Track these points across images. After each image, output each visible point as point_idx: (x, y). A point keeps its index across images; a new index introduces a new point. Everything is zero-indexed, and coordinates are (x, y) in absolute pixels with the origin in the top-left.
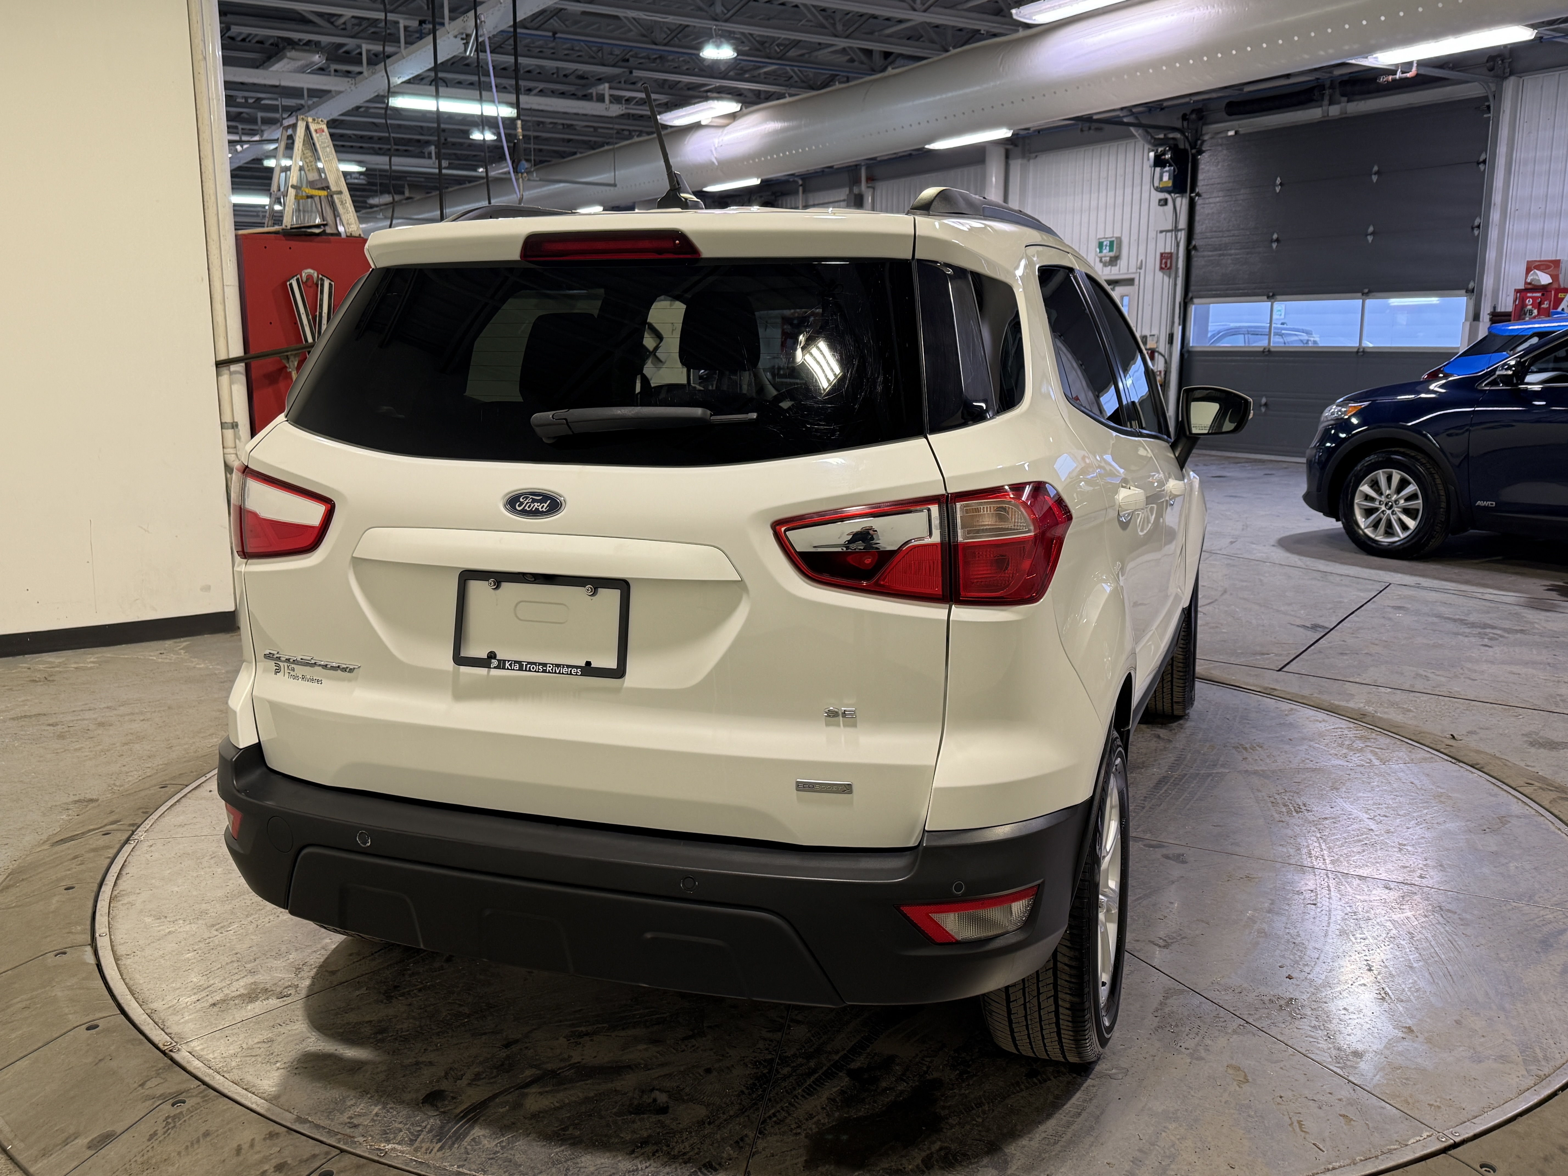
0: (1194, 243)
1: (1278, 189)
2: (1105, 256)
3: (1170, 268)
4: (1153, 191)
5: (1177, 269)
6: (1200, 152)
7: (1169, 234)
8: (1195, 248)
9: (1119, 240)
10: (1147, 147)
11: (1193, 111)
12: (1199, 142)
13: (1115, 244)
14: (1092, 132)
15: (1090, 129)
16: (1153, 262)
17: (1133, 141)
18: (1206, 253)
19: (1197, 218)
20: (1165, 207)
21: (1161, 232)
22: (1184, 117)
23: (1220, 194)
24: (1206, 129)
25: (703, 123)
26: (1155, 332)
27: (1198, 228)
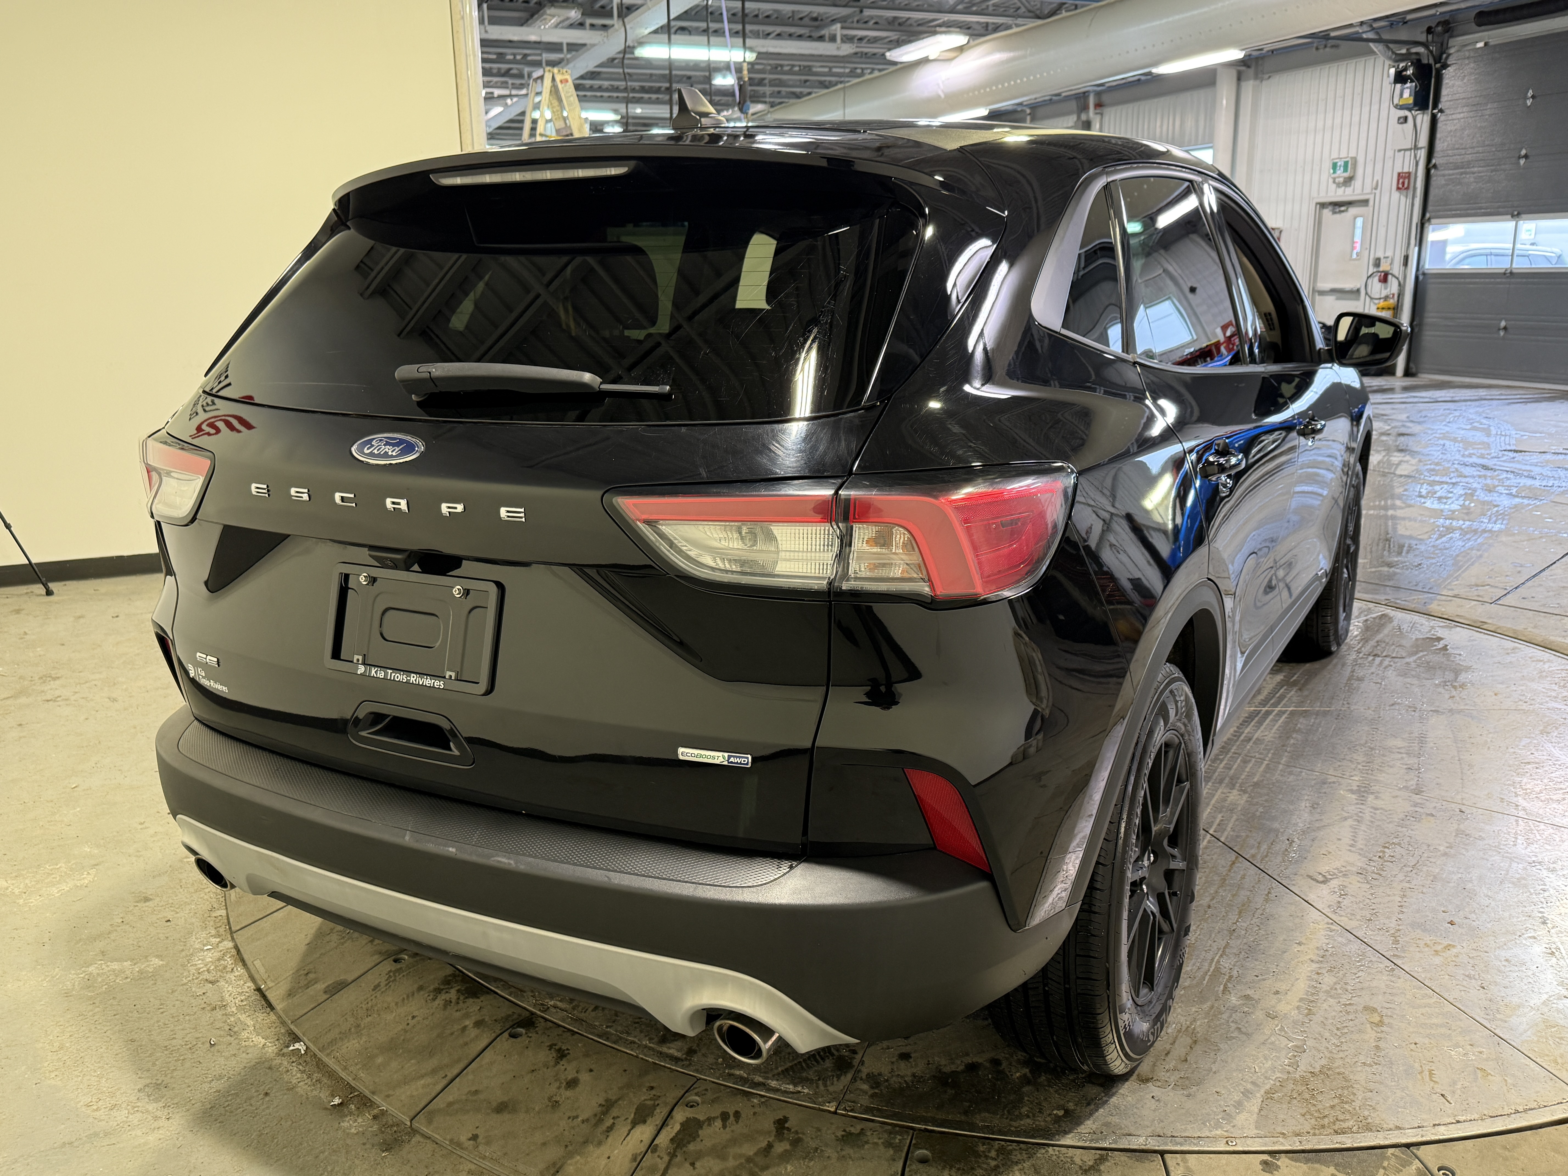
0: (1434, 161)
1: (1529, 102)
2: (1339, 177)
3: (1407, 188)
4: (1392, 109)
5: (1415, 189)
6: (1445, 66)
7: (1408, 153)
8: (1435, 166)
9: (1355, 160)
10: (1388, 63)
11: (1438, 24)
12: (1444, 56)
13: (1350, 165)
14: (1327, 49)
15: (1325, 46)
16: (1390, 181)
17: (1373, 57)
18: (1447, 172)
19: (1439, 135)
20: (1405, 125)
21: (1400, 151)
22: (1429, 30)
23: (1465, 109)
24: (1452, 42)
25: (931, 58)
26: (1389, 253)
27: (1439, 146)
